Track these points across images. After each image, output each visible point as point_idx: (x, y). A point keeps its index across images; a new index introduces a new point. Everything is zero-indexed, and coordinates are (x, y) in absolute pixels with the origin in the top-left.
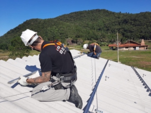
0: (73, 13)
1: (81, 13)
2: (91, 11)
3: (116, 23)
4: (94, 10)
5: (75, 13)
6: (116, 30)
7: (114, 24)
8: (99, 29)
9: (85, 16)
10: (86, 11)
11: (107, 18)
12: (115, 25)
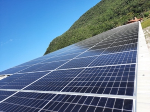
0: (82, 17)
1: (88, 12)
2: (96, 5)
3: (123, 5)
4: (99, 3)
5: (84, 15)
6: (126, 11)
7: (122, 6)
8: (111, 18)
9: (93, 14)
10: (92, 9)
11: (114, 4)
12: (124, 6)
